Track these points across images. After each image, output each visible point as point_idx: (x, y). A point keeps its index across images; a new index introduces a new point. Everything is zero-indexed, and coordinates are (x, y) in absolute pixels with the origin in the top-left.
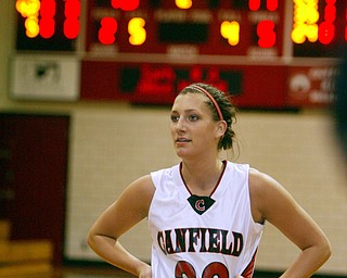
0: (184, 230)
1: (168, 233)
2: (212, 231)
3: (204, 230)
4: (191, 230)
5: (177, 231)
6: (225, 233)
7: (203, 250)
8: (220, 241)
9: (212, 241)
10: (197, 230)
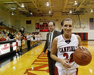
0: (66, 48)
1: (62, 48)
2: (72, 47)
3: (70, 47)
4: (67, 47)
5: (64, 48)
6: (74, 47)
7: (70, 51)
8: (74, 49)
9: (72, 49)
10: (68, 47)
